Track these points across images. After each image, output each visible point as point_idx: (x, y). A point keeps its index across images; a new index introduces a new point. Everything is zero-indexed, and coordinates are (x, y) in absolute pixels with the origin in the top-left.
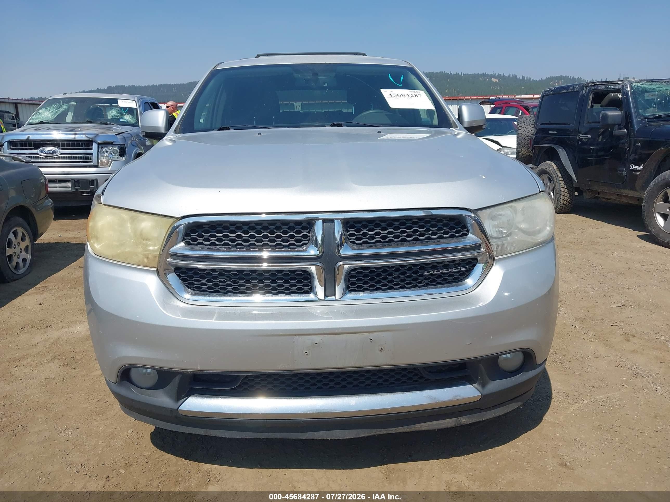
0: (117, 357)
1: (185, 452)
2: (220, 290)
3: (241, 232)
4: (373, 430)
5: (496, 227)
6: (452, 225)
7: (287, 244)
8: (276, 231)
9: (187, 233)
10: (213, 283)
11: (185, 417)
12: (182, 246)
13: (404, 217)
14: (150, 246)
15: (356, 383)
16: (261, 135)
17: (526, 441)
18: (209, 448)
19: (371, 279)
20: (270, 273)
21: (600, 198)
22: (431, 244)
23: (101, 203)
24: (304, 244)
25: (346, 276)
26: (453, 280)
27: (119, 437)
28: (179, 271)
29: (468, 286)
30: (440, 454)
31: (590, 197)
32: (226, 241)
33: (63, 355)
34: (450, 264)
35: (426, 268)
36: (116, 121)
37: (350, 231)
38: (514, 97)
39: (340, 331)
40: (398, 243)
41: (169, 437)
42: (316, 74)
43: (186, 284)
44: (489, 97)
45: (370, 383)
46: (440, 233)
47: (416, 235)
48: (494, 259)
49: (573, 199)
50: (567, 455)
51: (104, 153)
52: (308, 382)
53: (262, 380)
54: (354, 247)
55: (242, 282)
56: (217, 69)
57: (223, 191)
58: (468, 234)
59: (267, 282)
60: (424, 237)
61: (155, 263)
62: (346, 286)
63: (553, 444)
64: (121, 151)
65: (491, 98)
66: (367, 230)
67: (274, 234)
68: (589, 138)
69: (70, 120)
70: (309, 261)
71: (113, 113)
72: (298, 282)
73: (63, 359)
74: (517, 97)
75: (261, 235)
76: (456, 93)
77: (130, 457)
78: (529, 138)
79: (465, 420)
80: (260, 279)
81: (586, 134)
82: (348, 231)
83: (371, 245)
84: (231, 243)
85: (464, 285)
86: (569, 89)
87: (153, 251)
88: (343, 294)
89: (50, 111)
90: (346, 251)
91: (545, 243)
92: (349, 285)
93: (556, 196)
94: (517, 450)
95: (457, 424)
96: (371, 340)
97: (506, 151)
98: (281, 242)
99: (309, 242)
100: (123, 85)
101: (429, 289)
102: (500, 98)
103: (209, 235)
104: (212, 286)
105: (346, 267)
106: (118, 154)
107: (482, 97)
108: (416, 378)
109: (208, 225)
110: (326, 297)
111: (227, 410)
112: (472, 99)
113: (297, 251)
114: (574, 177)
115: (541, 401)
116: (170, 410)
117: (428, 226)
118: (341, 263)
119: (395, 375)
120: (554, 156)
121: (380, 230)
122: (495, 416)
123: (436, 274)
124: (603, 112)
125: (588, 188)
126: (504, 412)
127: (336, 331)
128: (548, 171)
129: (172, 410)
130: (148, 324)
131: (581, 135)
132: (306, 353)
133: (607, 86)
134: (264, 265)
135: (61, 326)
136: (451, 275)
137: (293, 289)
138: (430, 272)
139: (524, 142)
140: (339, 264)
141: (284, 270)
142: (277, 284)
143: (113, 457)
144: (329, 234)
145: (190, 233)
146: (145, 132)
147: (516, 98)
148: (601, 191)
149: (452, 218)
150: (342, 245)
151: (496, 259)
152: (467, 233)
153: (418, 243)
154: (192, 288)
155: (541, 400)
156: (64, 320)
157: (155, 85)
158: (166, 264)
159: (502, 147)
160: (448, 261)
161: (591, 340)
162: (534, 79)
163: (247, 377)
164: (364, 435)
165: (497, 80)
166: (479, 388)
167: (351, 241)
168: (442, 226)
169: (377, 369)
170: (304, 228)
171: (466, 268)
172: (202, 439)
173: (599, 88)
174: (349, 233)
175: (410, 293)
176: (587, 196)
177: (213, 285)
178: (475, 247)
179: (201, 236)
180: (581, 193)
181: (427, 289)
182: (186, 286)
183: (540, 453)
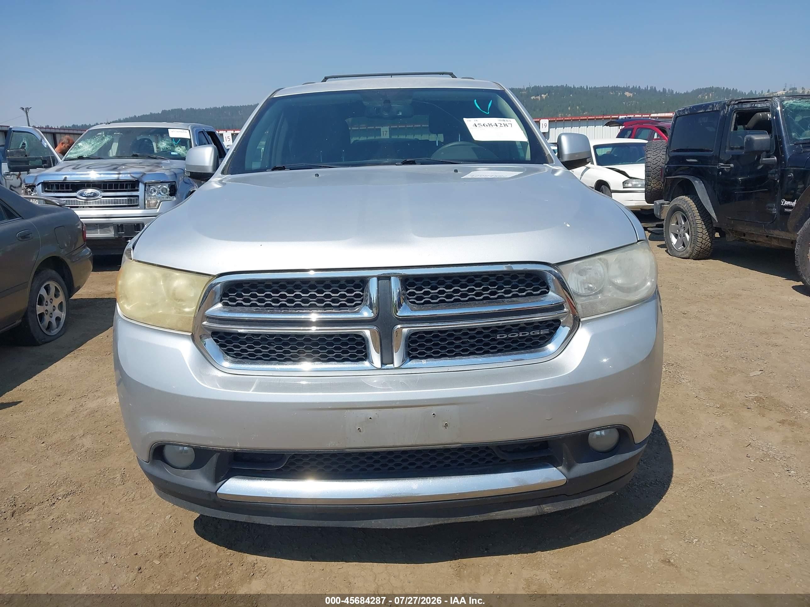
0: (148, 433)
1: (228, 542)
2: (262, 357)
3: (285, 292)
4: (440, 519)
5: (583, 283)
6: (528, 282)
7: (338, 304)
8: (325, 290)
9: (225, 293)
10: (255, 349)
11: (224, 501)
12: (220, 308)
13: (472, 273)
14: (184, 307)
15: (419, 464)
16: (318, 176)
17: (624, 534)
18: (256, 537)
19: (435, 345)
20: (319, 338)
21: (746, 240)
22: (503, 303)
23: (131, 259)
24: (356, 305)
25: (406, 341)
26: (532, 345)
27: (155, 523)
28: (216, 335)
29: (550, 352)
30: (522, 547)
31: (734, 239)
32: (268, 301)
33: (97, 430)
34: (527, 326)
35: (498, 331)
36: (167, 154)
37: (409, 290)
38: (648, 116)
39: (398, 404)
40: (466, 303)
41: (211, 524)
42: (387, 101)
43: (225, 350)
44: (617, 116)
45: (435, 464)
46: (515, 291)
47: (486, 294)
48: (580, 320)
49: (713, 242)
50: (672, 550)
51: (151, 192)
52: (364, 462)
53: (311, 460)
54: (414, 307)
55: (287, 348)
56: (274, 97)
57: (265, 244)
58: (549, 292)
59: (316, 348)
60: (496, 296)
61: (190, 327)
62: (406, 352)
63: (656, 537)
64: (171, 189)
65: (620, 117)
66: (429, 288)
67: (323, 294)
68: (731, 168)
69: (114, 154)
70: (363, 324)
71: (163, 144)
72: (351, 348)
73: (97, 434)
74: (652, 115)
75: (308, 295)
76: (580, 111)
77: (166, 546)
78: (660, 168)
79: (548, 508)
80: (307, 344)
81: (728, 162)
82: (407, 290)
83: (434, 305)
84: (274, 304)
85: (545, 351)
86: (707, 109)
87: (188, 313)
88: (402, 362)
89: (90, 143)
90: (404, 312)
91: (643, 301)
92: (410, 352)
93: (692, 239)
94: (613, 544)
95: (539, 513)
96: (434, 414)
97: (634, 183)
98: (331, 303)
99: (362, 302)
100: (180, 108)
101: (504, 355)
102: (630, 118)
103: (249, 295)
104: (254, 353)
105: (405, 330)
106: (168, 193)
107: (610, 117)
108: (489, 459)
109: (249, 283)
110: (383, 365)
111: (271, 494)
112: (597, 119)
113: (348, 313)
114: (713, 215)
115: (648, 487)
116: (207, 493)
117: (500, 283)
118: (399, 326)
119: (464, 455)
120: (689, 191)
121: (444, 288)
122: (584, 504)
123: (510, 339)
124: (747, 136)
125: (731, 229)
126: (596, 499)
127: (394, 405)
128: (682, 208)
129: (210, 494)
130: (181, 396)
131: (722, 164)
132: (359, 429)
133: (753, 105)
134: (313, 329)
135: (96, 395)
136: (529, 339)
137: (345, 356)
138: (504, 336)
139: (654, 173)
140: (397, 328)
141: (334, 335)
142: (327, 350)
143: (148, 546)
144: (384, 293)
145: (228, 293)
146: (190, 172)
147: (651, 117)
148: (747, 231)
149: (529, 274)
150: (400, 305)
151: (582, 320)
152: (547, 291)
153: (489, 302)
154: (231, 355)
155: (648, 485)
156: (99, 389)
157: (218, 107)
158: (202, 328)
159: (629, 179)
160: (525, 324)
161: (717, 414)
162: (678, 92)
163: (293, 456)
164: (429, 524)
165: (631, 94)
166: (564, 470)
167: (410, 300)
168: (517, 283)
169: (442, 448)
170: (357, 286)
171: (547, 331)
172: (249, 527)
173: (744, 106)
174: (408, 292)
175: (480, 360)
176: (730, 238)
177: (255, 351)
178: (556, 307)
179: (240, 296)
180: (722, 234)
181: (500, 356)
182: (225, 352)
183: (640, 547)
